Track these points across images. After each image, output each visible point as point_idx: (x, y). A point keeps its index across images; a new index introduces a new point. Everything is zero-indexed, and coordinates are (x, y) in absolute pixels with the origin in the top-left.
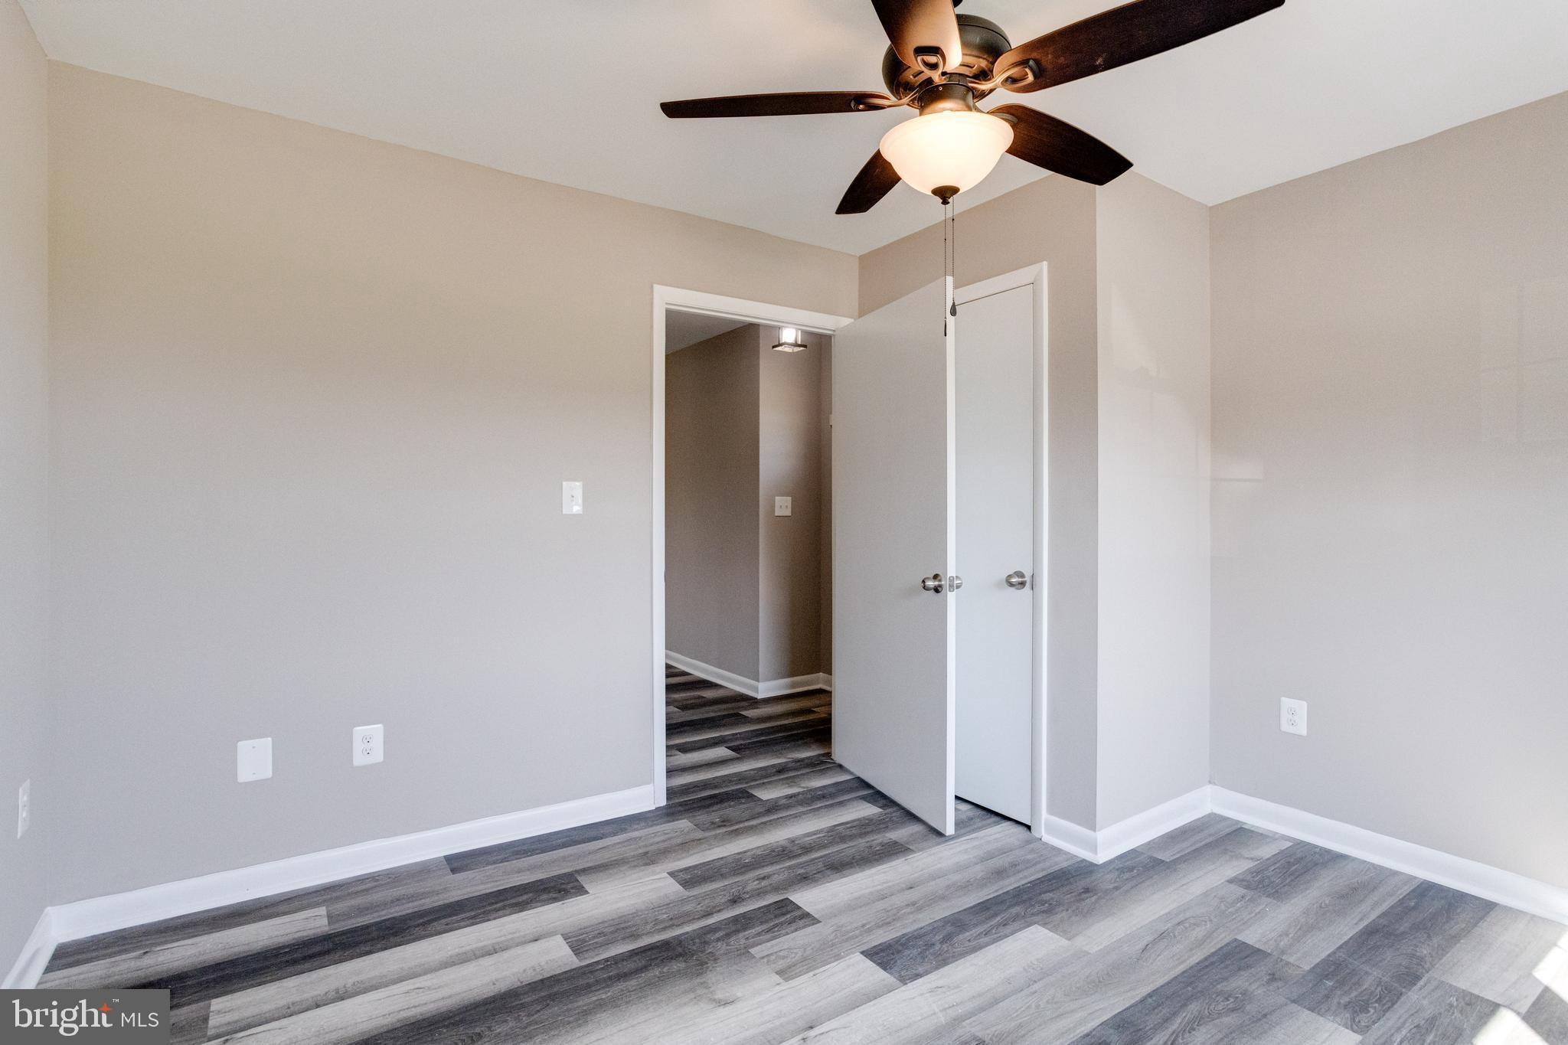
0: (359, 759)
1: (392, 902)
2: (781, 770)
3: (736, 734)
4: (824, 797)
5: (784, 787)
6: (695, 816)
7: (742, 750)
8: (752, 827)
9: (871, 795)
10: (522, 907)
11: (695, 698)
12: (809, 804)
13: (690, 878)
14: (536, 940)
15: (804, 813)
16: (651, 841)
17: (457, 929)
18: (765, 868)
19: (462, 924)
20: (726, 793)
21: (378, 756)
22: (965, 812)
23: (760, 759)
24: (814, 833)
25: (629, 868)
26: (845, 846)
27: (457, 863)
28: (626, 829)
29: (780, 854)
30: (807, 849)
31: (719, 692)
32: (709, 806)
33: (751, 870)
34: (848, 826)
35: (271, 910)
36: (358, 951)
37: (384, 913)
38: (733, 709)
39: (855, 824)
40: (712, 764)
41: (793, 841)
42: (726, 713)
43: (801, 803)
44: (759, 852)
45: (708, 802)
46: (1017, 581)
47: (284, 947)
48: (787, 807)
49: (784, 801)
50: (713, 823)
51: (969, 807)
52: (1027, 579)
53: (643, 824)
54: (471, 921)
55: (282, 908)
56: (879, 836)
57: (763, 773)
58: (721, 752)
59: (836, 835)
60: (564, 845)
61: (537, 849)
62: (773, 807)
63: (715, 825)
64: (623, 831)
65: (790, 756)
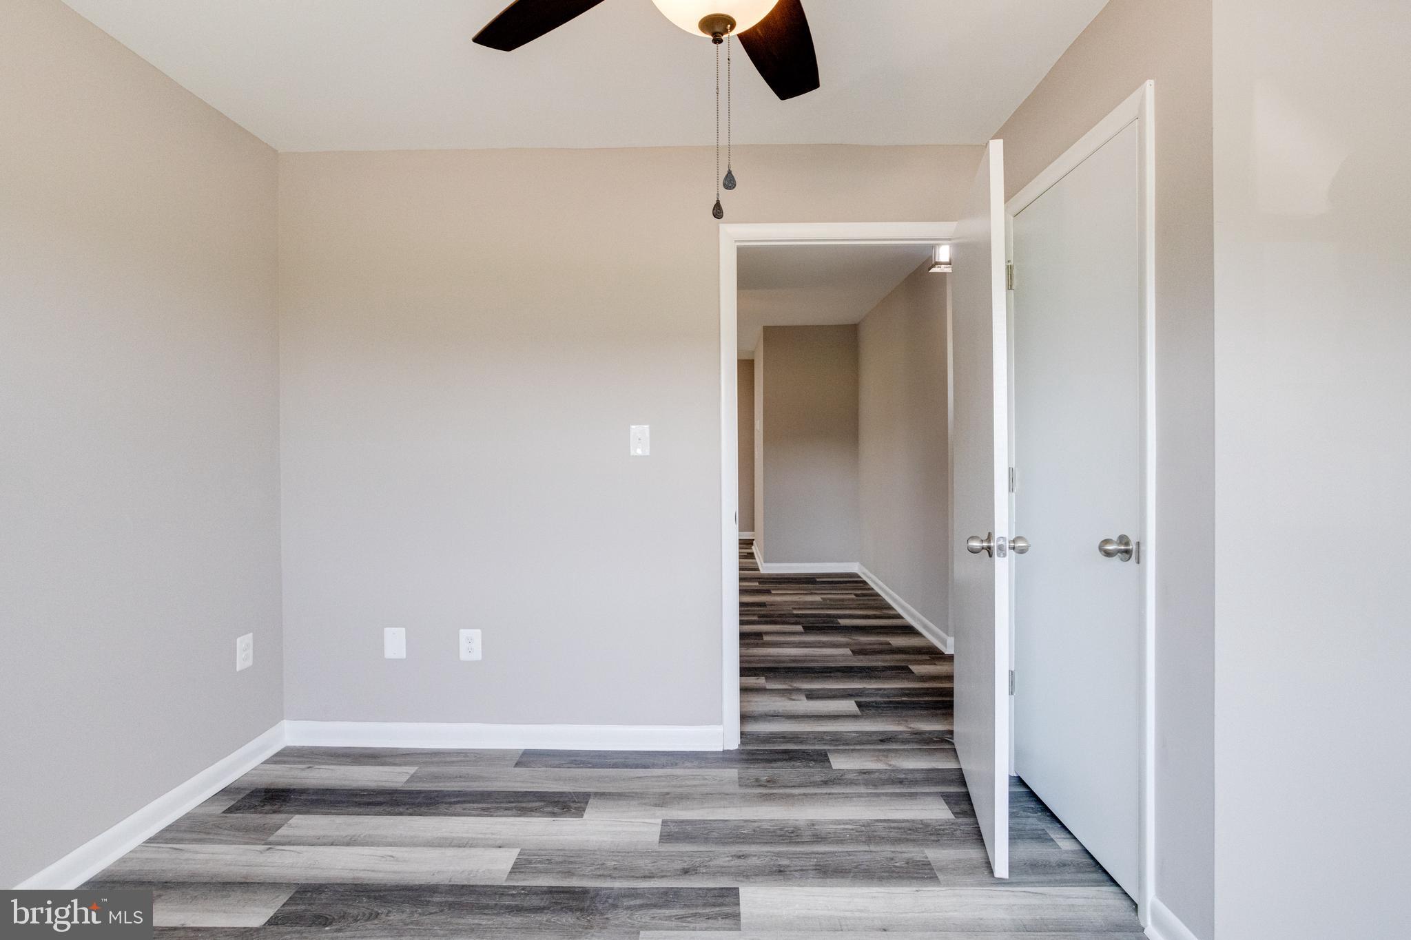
0: (464, 656)
1: (456, 777)
2: (886, 739)
3: (880, 689)
4: (901, 782)
5: (872, 759)
6: (748, 768)
7: (867, 708)
8: (792, 796)
9: (957, 795)
10: (524, 812)
11: (881, 644)
12: (875, 786)
13: (673, 833)
14: (500, 847)
15: (860, 796)
16: (689, 783)
17: (468, 816)
18: (753, 846)
19: (474, 812)
20: (804, 752)
21: (477, 655)
22: (1066, 852)
23: (878, 722)
24: (845, 822)
25: (638, 804)
26: (866, 848)
27: (527, 758)
28: (676, 764)
29: (789, 835)
30: (818, 839)
31: (911, 641)
32: (775, 761)
33: (738, 843)
34: (893, 825)
35: (391, 760)
36: (396, 810)
37: (441, 784)
38: (904, 660)
39: (903, 825)
40: (821, 716)
41: (813, 825)
42: (892, 664)
43: (867, 783)
44: (765, 826)
45: (777, 756)
46: (1126, 550)
47: (364, 790)
48: (852, 783)
49: (852, 776)
50: (757, 780)
51: (1075, 847)
52: (1132, 546)
53: (696, 763)
54: (482, 812)
55: (398, 760)
56: (917, 849)
57: (865, 738)
58: (849, 706)
59: (868, 834)
60: (615, 766)
61: (590, 763)
62: (838, 779)
63: (758, 784)
64: (674, 765)
65: (912, 726)
